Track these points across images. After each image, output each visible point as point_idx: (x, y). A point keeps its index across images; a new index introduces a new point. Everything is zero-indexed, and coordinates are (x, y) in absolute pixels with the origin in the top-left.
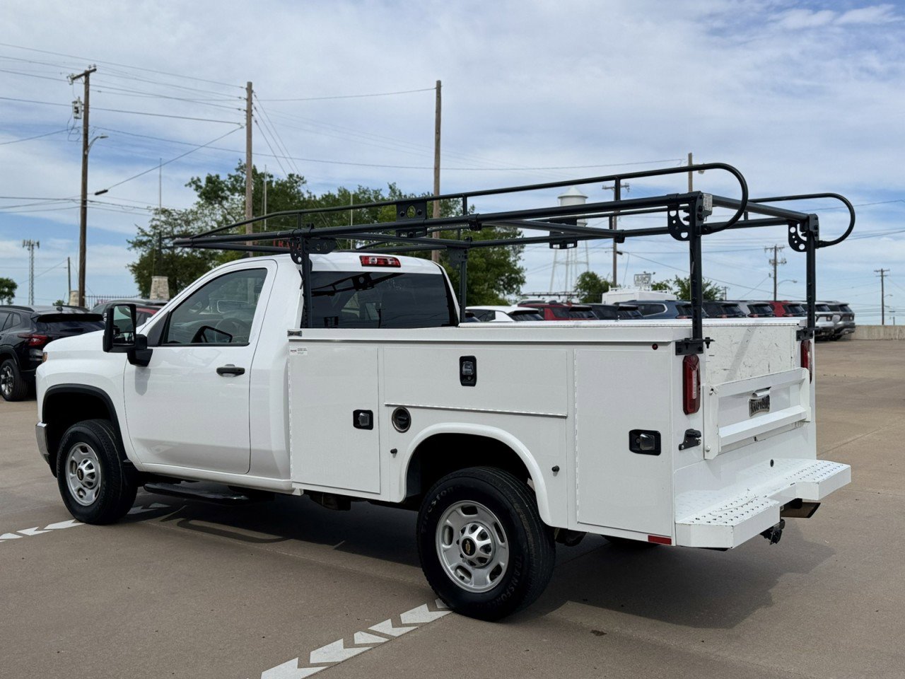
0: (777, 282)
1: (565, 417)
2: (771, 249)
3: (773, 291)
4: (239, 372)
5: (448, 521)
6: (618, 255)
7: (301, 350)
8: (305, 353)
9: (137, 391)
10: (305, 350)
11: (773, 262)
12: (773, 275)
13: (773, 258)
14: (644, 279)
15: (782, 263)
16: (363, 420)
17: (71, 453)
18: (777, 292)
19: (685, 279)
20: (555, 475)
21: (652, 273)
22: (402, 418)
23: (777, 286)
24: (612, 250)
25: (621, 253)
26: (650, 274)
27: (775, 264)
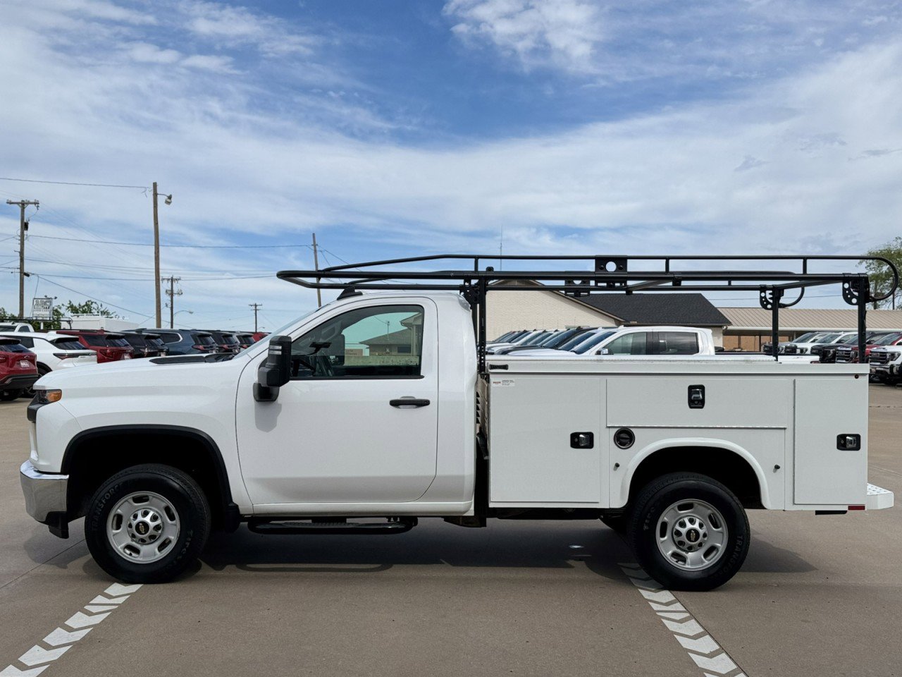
0: (174, 312)
1: (785, 429)
2: (168, 280)
3: (170, 321)
4: (423, 403)
5: (665, 518)
6: (25, 277)
7: (507, 381)
8: (512, 385)
9: (257, 427)
10: (512, 381)
11: (170, 292)
12: (170, 305)
13: (170, 288)
14: (45, 303)
15: (178, 294)
16: (582, 441)
17: (117, 506)
18: (174, 321)
19: (79, 305)
20: (775, 471)
21: (53, 297)
22: (624, 438)
23: (174, 316)
24: (19, 270)
25: (28, 275)
26: (51, 298)
27: (172, 295)
